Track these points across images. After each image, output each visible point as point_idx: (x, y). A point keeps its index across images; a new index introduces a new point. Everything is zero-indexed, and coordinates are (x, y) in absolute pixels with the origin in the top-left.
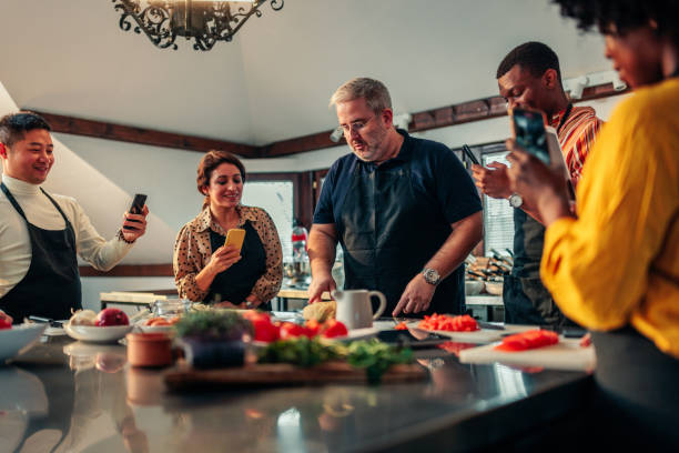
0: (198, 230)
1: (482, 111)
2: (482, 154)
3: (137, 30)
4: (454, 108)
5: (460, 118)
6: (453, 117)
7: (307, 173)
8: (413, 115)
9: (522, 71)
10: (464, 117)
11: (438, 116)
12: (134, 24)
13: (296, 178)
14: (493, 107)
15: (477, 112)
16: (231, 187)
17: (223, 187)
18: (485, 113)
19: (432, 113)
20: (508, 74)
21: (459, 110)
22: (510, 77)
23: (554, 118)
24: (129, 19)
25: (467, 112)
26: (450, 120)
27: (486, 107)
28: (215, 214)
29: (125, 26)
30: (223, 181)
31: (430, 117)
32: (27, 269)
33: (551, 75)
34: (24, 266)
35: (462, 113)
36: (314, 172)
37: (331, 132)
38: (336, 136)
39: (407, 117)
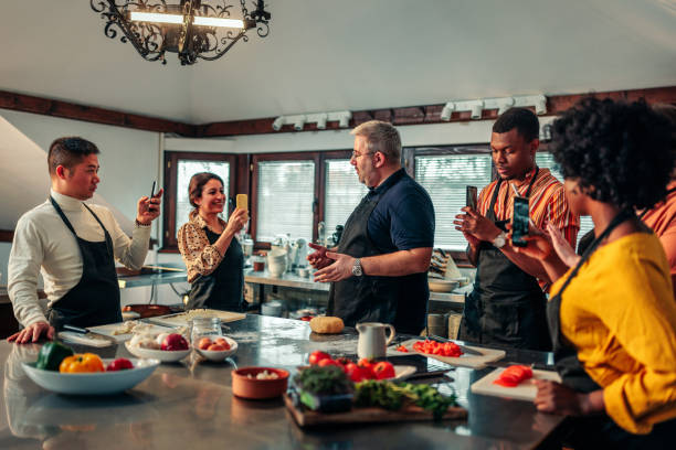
1: (418, 117)
2: (415, 155)
3: (123, 40)
4: (393, 112)
5: (398, 121)
6: (391, 120)
7: (245, 155)
8: (353, 113)
10: (402, 120)
11: (377, 116)
12: (120, 34)
13: (233, 158)
14: (429, 114)
15: (413, 118)
18: (421, 120)
19: (372, 113)
21: (397, 114)
24: (114, 27)
25: (404, 117)
27: (422, 114)
29: (111, 34)
32: (80, 276)
34: (79, 274)
35: (399, 117)
36: (252, 155)
37: (274, 119)
38: (277, 124)
39: (348, 114)
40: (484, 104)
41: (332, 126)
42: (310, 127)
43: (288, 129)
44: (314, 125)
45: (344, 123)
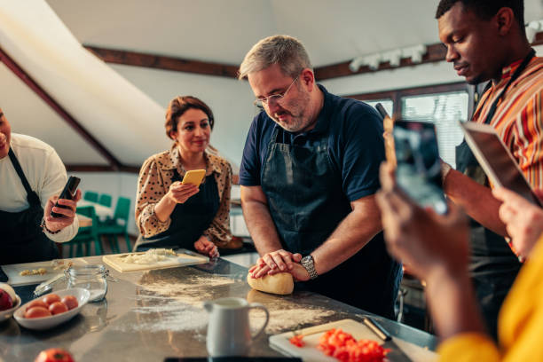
0: (163, 167)
8: (428, 48)
9: (465, 11)
16: (198, 132)
20: (447, 15)
22: (449, 18)
23: (504, 71)
33: (504, 15)
37: (350, 62)
38: (355, 66)
39: (421, 49)
40: (540, 25)
41: (405, 62)
42: (385, 66)
43: (365, 69)
44: (388, 63)
45: (416, 58)
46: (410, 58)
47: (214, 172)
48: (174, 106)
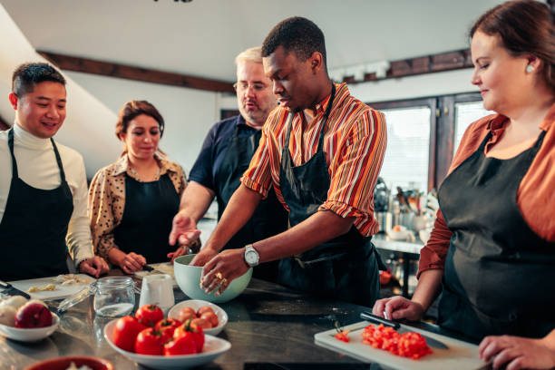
0: (113, 174)
1: (459, 61)
2: (456, 102)
4: (431, 58)
5: (435, 67)
6: (429, 66)
8: (391, 63)
10: (440, 66)
11: (415, 64)
15: (453, 63)
17: (140, 138)
18: (461, 64)
19: (409, 62)
21: (436, 60)
25: (443, 62)
26: (426, 69)
27: (462, 58)
28: (132, 160)
30: (139, 132)
31: (407, 66)
35: (438, 63)
39: (385, 65)
41: (369, 77)
42: (348, 80)
44: (352, 77)
45: (381, 73)
46: (374, 74)
47: (169, 171)
48: (127, 109)
